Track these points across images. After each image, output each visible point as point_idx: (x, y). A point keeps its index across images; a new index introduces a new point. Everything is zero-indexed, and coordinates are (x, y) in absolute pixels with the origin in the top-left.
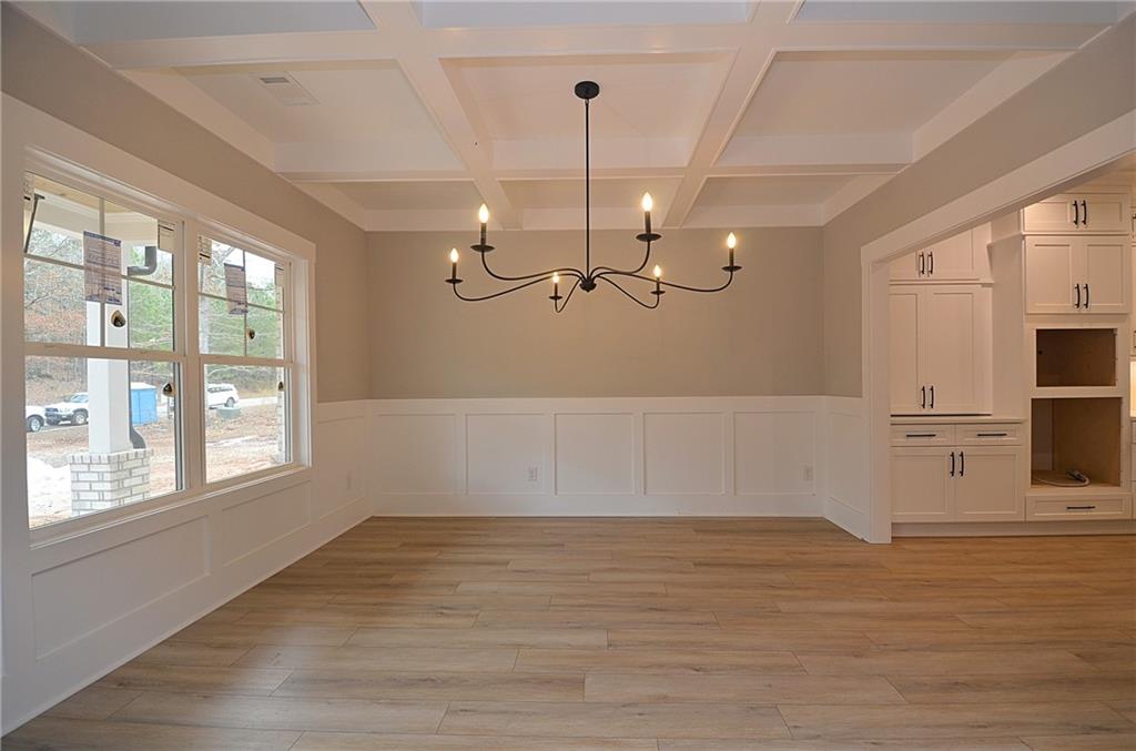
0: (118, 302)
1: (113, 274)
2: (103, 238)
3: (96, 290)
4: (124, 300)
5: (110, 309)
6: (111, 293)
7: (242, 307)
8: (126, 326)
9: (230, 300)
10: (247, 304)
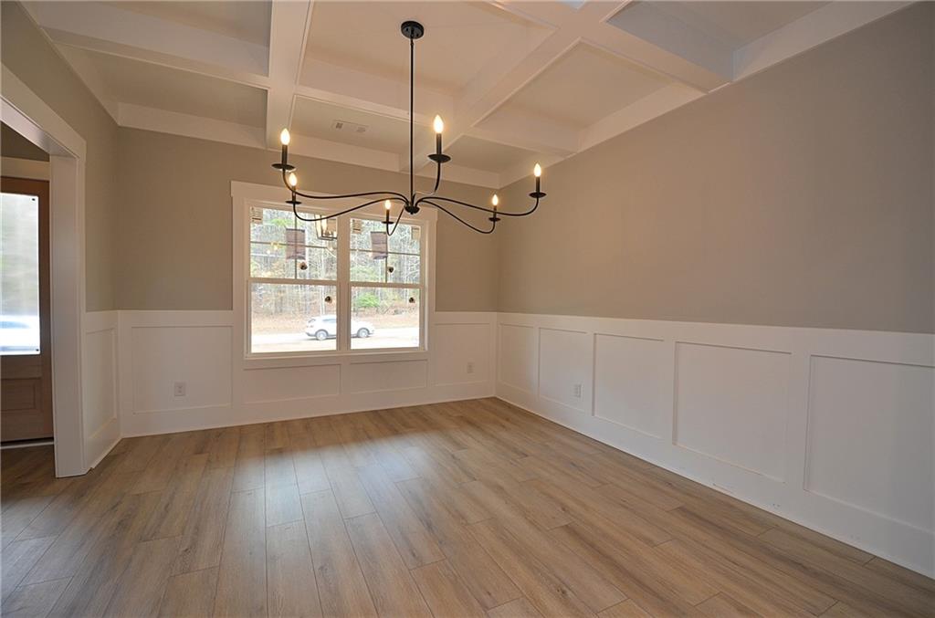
0: (304, 258)
1: (301, 246)
2: (296, 230)
3: (292, 254)
4: (307, 257)
5: (300, 261)
6: (299, 255)
7: (384, 255)
8: (308, 269)
9: (373, 251)
10: (387, 253)
